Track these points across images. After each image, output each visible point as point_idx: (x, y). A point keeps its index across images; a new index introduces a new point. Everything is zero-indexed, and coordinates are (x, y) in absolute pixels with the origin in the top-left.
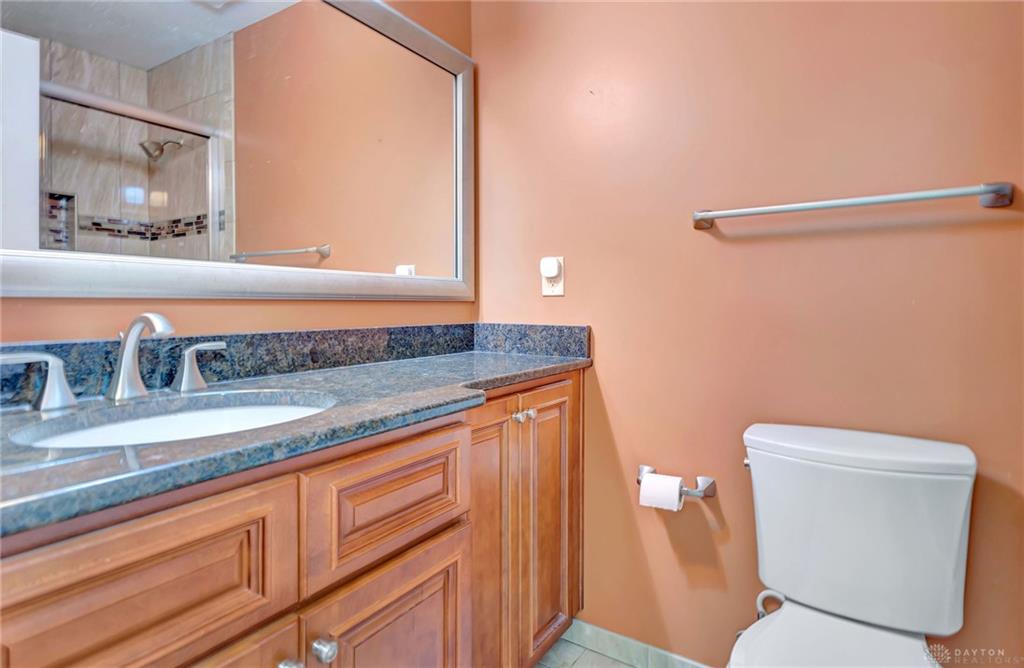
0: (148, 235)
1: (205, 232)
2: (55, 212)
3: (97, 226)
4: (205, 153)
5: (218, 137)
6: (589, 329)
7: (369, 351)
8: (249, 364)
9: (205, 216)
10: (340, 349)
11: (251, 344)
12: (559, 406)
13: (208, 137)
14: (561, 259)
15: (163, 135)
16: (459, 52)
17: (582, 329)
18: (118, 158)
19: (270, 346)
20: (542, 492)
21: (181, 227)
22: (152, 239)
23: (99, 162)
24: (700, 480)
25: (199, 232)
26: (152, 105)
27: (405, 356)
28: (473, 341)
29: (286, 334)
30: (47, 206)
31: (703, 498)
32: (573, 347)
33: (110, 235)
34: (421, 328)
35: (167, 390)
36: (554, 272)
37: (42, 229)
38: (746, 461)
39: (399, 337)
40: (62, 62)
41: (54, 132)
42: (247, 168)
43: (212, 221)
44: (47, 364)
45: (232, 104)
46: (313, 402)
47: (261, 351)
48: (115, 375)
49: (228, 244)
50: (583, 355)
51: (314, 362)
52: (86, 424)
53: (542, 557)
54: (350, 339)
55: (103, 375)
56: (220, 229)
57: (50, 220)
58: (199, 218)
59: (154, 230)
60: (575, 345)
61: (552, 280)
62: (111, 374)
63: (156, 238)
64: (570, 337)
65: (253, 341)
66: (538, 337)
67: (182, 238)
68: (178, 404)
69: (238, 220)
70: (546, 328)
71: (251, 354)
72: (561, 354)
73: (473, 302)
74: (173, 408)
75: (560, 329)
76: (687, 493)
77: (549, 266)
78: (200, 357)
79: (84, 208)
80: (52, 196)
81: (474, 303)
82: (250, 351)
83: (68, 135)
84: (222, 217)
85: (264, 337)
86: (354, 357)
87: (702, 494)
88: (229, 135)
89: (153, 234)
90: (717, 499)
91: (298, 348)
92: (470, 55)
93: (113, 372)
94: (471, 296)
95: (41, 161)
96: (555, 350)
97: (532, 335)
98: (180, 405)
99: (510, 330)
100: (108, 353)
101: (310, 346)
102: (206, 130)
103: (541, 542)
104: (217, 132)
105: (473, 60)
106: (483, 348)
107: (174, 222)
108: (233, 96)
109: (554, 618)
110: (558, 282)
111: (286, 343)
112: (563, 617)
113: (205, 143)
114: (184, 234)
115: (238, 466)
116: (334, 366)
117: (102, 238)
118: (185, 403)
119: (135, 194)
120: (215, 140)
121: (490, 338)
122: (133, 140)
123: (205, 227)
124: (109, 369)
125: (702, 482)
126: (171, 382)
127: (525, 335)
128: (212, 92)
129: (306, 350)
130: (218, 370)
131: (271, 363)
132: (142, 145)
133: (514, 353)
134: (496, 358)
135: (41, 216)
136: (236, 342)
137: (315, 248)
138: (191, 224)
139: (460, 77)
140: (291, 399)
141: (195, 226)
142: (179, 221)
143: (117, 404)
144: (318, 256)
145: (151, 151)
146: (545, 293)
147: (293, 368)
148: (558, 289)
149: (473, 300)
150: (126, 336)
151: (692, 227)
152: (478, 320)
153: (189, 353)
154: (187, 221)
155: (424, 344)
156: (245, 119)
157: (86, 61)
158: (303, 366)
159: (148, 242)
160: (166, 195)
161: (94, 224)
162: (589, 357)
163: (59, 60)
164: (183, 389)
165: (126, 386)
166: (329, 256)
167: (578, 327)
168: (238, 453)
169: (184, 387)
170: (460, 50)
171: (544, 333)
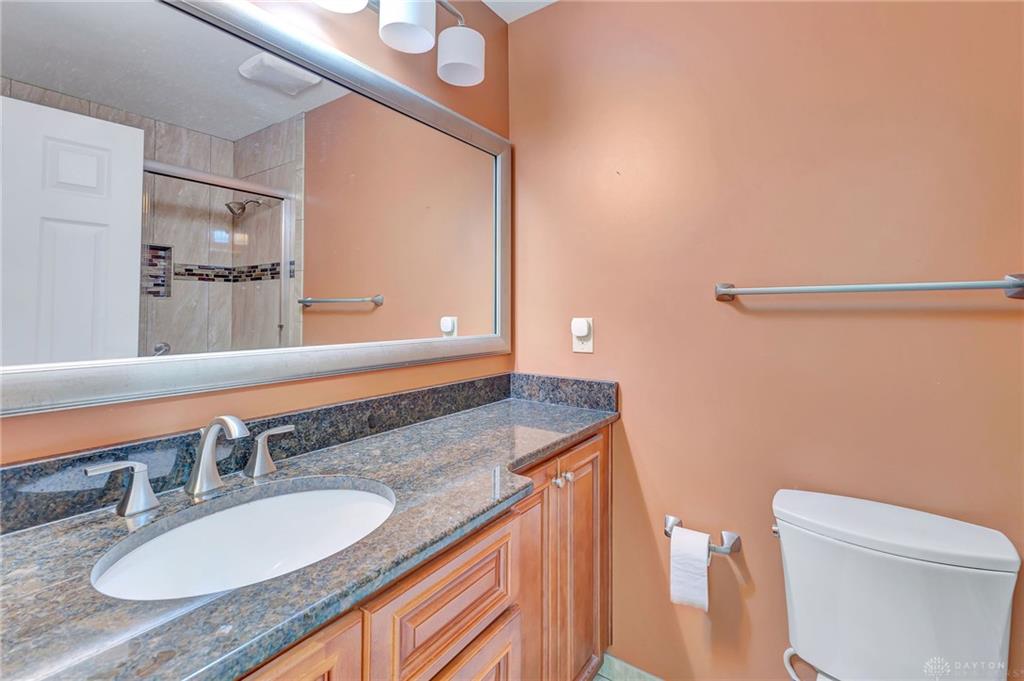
0: (231, 278)
1: (279, 278)
2: (155, 261)
3: (190, 272)
4: (280, 212)
5: (290, 199)
6: (617, 385)
7: (419, 411)
8: (314, 438)
9: (278, 264)
10: (394, 412)
11: (314, 420)
12: (592, 461)
13: (283, 199)
14: (590, 320)
15: (243, 198)
16: (499, 136)
17: (611, 386)
18: (208, 215)
19: (333, 419)
20: (577, 546)
21: (258, 271)
22: (234, 281)
23: (192, 220)
24: (725, 534)
25: (273, 278)
26: (236, 175)
27: (450, 411)
28: (509, 389)
29: (347, 405)
30: (148, 256)
31: (730, 554)
32: (603, 401)
33: (199, 279)
34: (464, 384)
35: (241, 473)
36: (584, 332)
37: (143, 276)
38: (774, 528)
39: (446, 395)
40: (165, 139)
41: (156, 197)
42: (314, 224)
43: (284, 269)
44: (133, 469)
45: (303, 171)
46: (373, 488)
47: (326, 424)
48: (195, 466)
49: (296, 290)
50: (612, 410)
51: (371, 427)
52: (166, 528)
53: (577, 607)
54: (403, 403)
55: (183, 466)
56: (291, 277)
57: (151, 268)
58: (273, 265)
59: (235, 274)
60: (603, 398)
61: (581, 339)
62: (190, 466)
63: (237, 281)
64: (600, 391)
65: (319, 416)
66: (569, 390)
67: (258, 281)
68: (251, 493)
69: (305, 271)
70: (577, 382)
71: (316, 429)
72: (591, 407)
73: (509, 354)
74: (247, 498)
75: (590, 384)
76: (714, 550)
77: (579, 326)
78: (272, 441)
79: (179, 258)
80: (154, 248)
81: (510, 356)
82: (315, 426)
83: (167, 198)
84: (293, 267)
85: (328, 411)
86: (406, 418)
87: (729, 551)
88: (300, 197)
89: (234, 277)
90: (742, 554)
91: (358, 417)
92: (508, 138)
93: (193, 462)
94: (508, 348)
95: (144, 215)
96: (585, 403)
97: (564, 387)
98: (253, 494)
99: (544, 382)
100: (188, 445)
101: (368, 414)
102: (280, 194)
103: (577, 594)
104: (290, 195)
105: (510, 142)
106: (519, 396)
107: (253, 267)
108: (303, 166)
109: (589, 660)
110: (587, 341)
111: (347, 415)
112: (595, 660)
113: (279, 204)
114: (260, 279)
115: (306, 629)
116: (389, 429)
117: (193, 282)
118: (258, 491)
119: (221, 236)
120: (288, 202)
121: (525, 387)
122: (220, 201)
123: (278, 273)
124: (189, 461)
125: (728, 537)
126: (245, 464)
127: (557, 387)
128: (286, 161)
129: (365, 418)
130: (287, 447)
131: (333, 435)
132: (227, 205)
133: (547, 402)
134: (532, 406)
135: (142, 264)
136: (304, 419)
137: (370, 299)
138: (266, 270)
139: (499, 158)
140: (353, 483)
141: (269, 273)
142: (257, 267)
143: (197, 500)
144: (373, 304)
145: (235, 210)
146: (575, 350)
147: (353, 436)
148: (588, 347)
149: (510, 352)
150: (206, 433)
151: (715, 298)
152: (513, 369)
153: (261, 440)
154: (263, 267)
155: (467, 398)
156: (313, 184)
157: (184, 137)
158: (361, 433)
159: (231, 284)
160: (246, 236)
161: (187, 270)
162: (617, 411)
163: (162, 136)
164: (255, 475)
165: (204, 480)
166: (382, 304)
167: (607, 384)
168: (306, 616)
169: (257, 473)
170: (500, 134)
171: (575, 386)
